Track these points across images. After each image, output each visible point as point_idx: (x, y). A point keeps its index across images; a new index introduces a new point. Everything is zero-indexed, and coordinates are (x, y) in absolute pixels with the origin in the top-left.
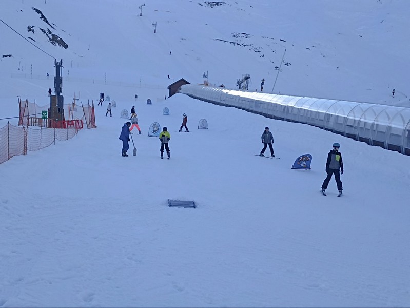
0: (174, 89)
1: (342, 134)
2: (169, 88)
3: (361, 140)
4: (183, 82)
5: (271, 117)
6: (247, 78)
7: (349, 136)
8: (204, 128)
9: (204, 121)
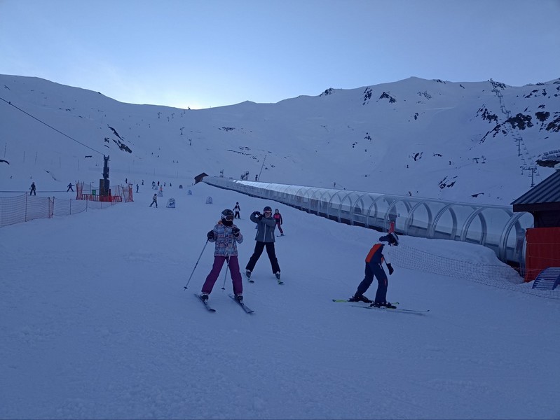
0: (198, 179)
1: (293, 206)
2: (196, 178)
3: (304, 210)
4: (204, 175)
5: (252, 196)
6: (247, 174)
7: (297, 207)
8: (210, 203)
9: (210, 198)
